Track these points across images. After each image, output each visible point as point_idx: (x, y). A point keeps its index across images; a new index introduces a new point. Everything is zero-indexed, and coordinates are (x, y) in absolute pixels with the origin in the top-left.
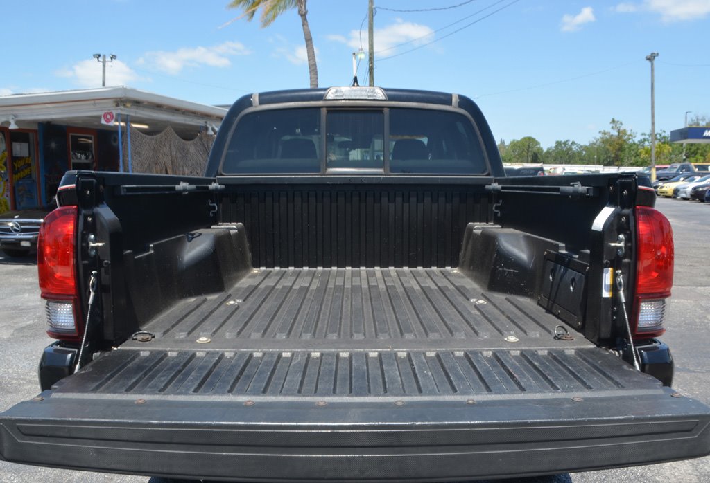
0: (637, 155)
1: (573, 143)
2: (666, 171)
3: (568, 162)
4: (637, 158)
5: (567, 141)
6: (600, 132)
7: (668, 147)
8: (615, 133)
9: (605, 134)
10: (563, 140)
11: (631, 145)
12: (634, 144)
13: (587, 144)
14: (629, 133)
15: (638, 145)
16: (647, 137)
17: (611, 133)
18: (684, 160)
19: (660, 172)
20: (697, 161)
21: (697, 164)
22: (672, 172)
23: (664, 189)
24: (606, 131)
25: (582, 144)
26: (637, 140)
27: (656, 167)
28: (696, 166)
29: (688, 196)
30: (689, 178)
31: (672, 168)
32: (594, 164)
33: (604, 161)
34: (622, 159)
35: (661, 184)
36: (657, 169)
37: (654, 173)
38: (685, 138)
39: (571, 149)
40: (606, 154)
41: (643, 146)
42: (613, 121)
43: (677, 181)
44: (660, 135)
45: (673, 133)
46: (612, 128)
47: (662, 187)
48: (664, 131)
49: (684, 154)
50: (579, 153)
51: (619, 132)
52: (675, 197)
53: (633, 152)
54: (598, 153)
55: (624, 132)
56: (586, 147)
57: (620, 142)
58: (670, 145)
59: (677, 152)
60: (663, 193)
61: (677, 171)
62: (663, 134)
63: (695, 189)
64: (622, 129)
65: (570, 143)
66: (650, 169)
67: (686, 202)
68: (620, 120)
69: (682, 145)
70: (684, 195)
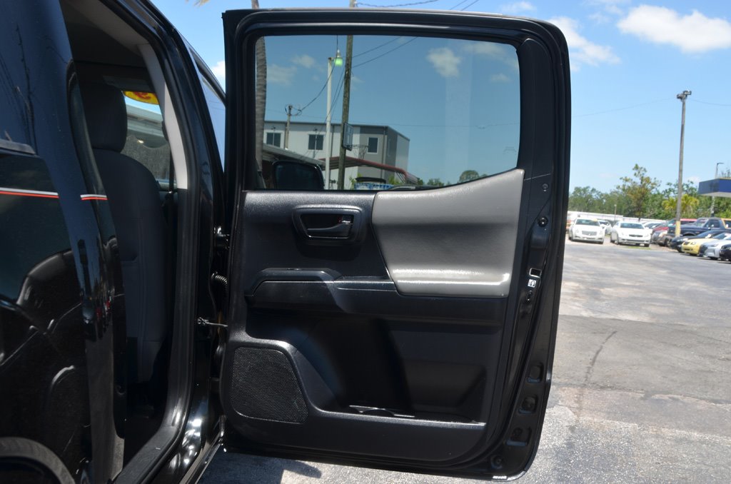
0: (661, 206)
1: (593, 190)
2: (692, 226)
3: (587, 210)
4: (661, 209)
5: (588, 187)
6: (621, 179)
7: (694, 199)
8: (638, 180)
9: (627, 180)
10: (583, 186)
11: (655, 195)
12: (659, 194)
13: (609, 193)
14: (653, 181)
15: (662, 195)
16: (672, 187)
17: (634, 180)
18: (713, 215)
19: (685, 226)
20: (727, 217)
21: (727, 219)
22: (699, 227)
23: (689, 246)
24: (628, 178)
25: (603, 192)
26: (661, 189)
27: (681, 220)
28: (727, 222)
29: (717, 256)
30: (718, 234)
31: (699, 222)
32: (614, 214)
33: (625, 211)
34: (645, 209)
35: (686, 239)
36: (682, 223)
37: (678, 227)
38: (716, 190)
39: (591, 196)
40: (628, 203)
41: (668, 196)
42: (637, 167)
43: (703, 237)
44: (687, 186)
45: (701, 184)
46: (635, 175)
47: (687, 243)
48: (692, 183)
49: (712, 208)
50: (600, 201)
51: (642, 179)
52: (701, 256)
53: (656, 203)
54: (619, 202)
55: (648, 180)
56: (607, 195)
57: (643, 190)
58: (698, 198)
59: (704, 206)
60: (688, 250)
61: (705, 226)
62: (691, 186)
63: (725, 247)
64: (645, 176)
65: (590, 190)
66: (674, 222)
67: (715, 262)
68: (644, 167)
69: (711, 198)
70: (712, 254)
